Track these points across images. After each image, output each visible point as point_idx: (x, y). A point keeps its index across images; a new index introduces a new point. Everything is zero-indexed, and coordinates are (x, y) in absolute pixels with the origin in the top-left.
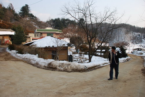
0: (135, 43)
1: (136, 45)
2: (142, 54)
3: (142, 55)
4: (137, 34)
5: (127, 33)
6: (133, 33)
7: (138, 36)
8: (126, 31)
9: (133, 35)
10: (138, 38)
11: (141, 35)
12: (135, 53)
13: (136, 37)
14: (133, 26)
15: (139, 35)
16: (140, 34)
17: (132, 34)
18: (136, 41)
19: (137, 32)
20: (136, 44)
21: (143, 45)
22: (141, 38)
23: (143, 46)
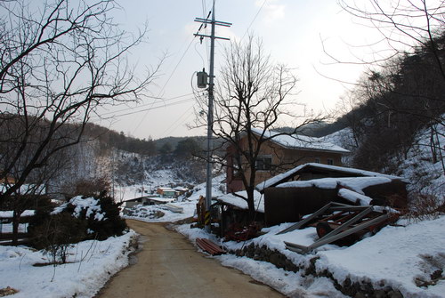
0: (124, 183)
1: (128, 188)
2: (160, 215)
3: (161, 220)
4: (130, 155)
5: (101, 152)
6: (118, 154)
7: (133, 164)
8: (99, 147)
9: (120, 158)
10: (132, 168)
11: (140, 160)
12: (139, 214)
13: (127, 164)
14: (117, 133)
15: (136, 160)
16: (137, 155)
17: (115, 156)
18: (127, 178)
19: (130, 151)
20: (129, 185)
21: (147, 187)
22: (141, 169)
23: (146, 192)
